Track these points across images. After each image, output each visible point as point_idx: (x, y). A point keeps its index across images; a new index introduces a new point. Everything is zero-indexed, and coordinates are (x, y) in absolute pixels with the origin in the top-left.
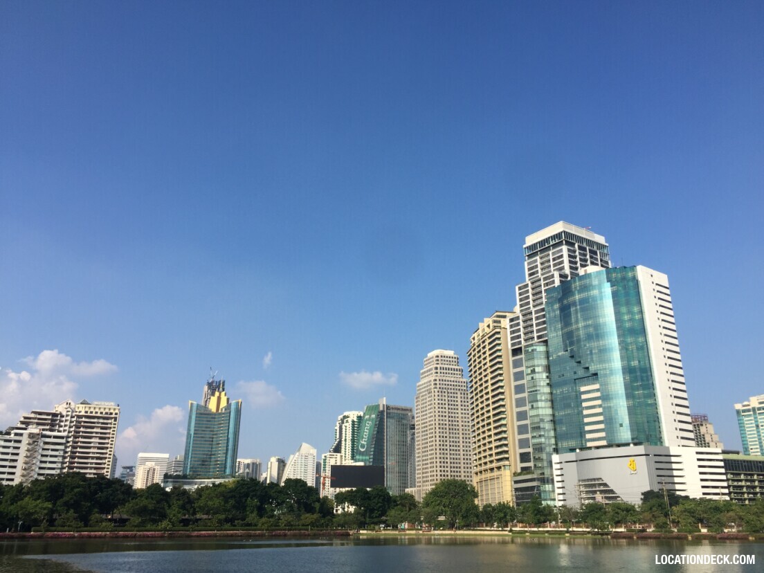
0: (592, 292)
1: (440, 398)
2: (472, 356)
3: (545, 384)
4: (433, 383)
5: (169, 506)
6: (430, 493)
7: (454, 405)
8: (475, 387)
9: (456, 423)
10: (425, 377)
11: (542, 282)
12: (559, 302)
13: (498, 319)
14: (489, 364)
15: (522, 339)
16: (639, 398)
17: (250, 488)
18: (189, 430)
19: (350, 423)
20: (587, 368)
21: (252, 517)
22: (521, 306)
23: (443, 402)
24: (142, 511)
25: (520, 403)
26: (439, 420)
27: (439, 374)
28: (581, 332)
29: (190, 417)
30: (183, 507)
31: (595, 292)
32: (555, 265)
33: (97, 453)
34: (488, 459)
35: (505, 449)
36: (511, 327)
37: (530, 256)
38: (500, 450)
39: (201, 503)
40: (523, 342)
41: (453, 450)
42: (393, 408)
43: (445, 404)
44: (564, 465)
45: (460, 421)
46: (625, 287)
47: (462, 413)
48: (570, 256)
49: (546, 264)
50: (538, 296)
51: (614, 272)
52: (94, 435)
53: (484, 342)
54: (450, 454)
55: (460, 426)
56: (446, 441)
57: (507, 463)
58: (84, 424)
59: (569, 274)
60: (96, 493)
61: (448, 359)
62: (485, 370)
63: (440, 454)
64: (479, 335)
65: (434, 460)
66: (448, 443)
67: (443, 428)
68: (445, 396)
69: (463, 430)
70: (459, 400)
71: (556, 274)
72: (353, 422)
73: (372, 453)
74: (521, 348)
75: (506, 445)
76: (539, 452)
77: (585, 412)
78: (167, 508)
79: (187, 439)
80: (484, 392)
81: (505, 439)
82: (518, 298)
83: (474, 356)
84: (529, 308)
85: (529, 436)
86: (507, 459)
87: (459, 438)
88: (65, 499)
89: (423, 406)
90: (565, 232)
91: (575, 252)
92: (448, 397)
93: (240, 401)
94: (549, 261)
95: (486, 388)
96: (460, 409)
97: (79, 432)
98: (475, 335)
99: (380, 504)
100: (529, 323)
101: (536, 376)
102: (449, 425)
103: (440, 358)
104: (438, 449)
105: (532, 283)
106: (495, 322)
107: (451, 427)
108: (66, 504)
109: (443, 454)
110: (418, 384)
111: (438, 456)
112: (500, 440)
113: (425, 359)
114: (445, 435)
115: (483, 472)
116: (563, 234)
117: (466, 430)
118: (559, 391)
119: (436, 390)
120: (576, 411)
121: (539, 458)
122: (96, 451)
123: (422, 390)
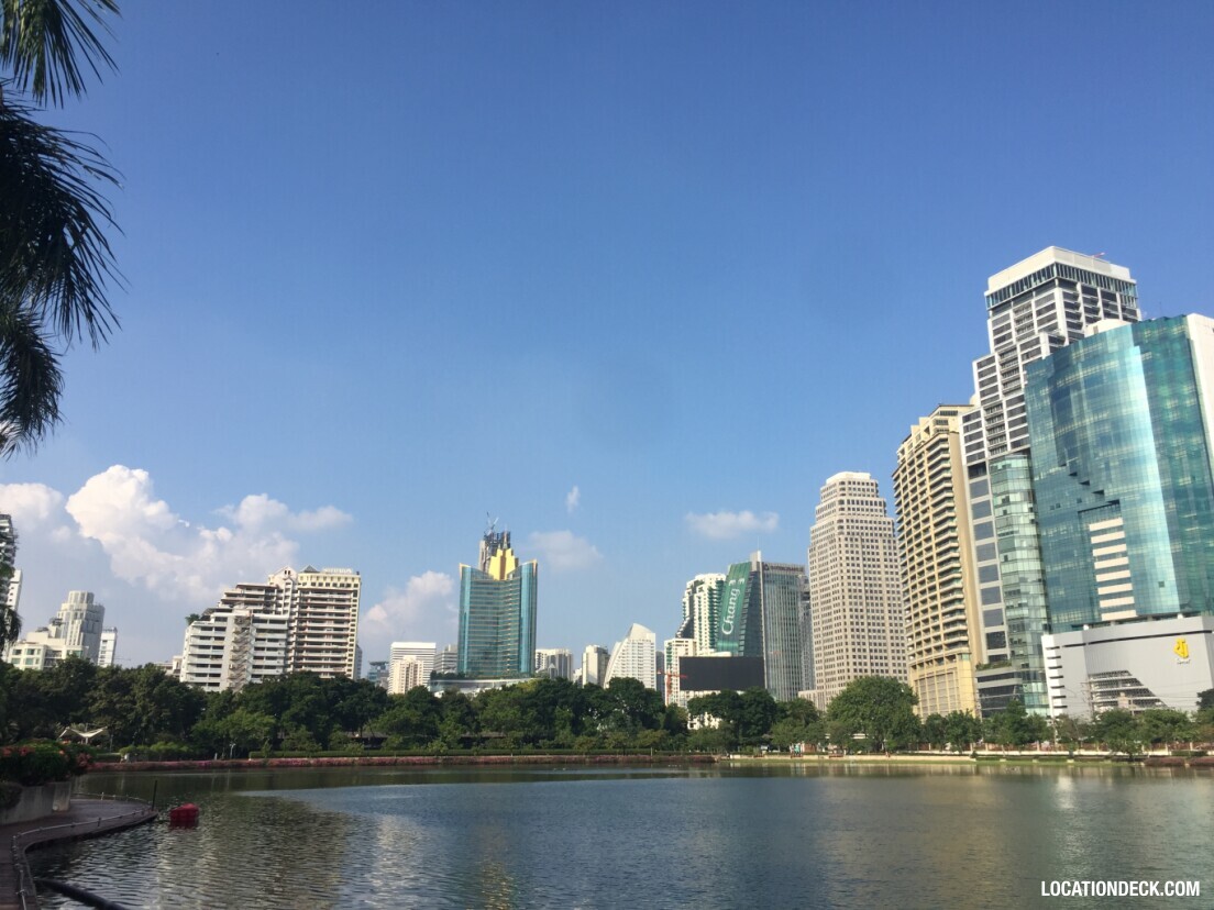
0: (1107, 365)
1: (849, 549)
2: (900, 481)
3: (1027, 521)
4: (836, 525)
5: (442, 719)
6: (839, 698)
7: (874, 560)
8: (906, 530)
9: (877, 589)
10: (826, 515)
11: (1019, 353)
12: (1049, 384)
13: (943, 418)
14: (929, 493)
15: (985, 449)
16: (1193, 539)
17: (558, 691)
18: (462, 607)
19: (706, 591)
20: (1102, 493)
21: (564, 734)
22: (983, 394)
23: (855, 555)
24: (402, 727)
25: (984, 553)
26: (849, 584)
27: (846, 512)
28: (1090, 433)
29: (463, 589)
30: (461, 720)
31: (1113, 364)
32: (1040, 322)
33: (333, 643)
34: (933, 644)
35: (961, 627)
36: (967, 429)
37: (996, 310)
38: (952, 629)
39: (488, 714)
40: (987, 454)
41: (874, 631)
42: (772, 568)
44: (1062, 652)
46: (1167, 353)
47: (887, 573)
48: (1067, 305)
49: (1026, 322)
50: (1012, 377)
51: (1148, 327)
52: (327, 617)
53: (919, 457)
54: (870, 637)
55: (885, 592)
56: (862, 617)
57: (964, 649)
58: (313, 602)
59: (1066, 335)
60: (335, 701)
61: (861, 487)
62: (924, 502)
63: (853, 637)
64: (911, 445)
65: (844, 647)
66: (865, 620)
67: (855, 597)
68: (857, 546)
69: (889, 598)
70: (881, 551)
71: (1044, 338)
72: (711, 590)
73: (743, 637)
74: (984, 463)
75: (963, 621)
76: (1019, 630)
77: (1098, 565)
78: (438, 722)
79: (461, 620)
80: (923, 537)
81: (961, 611)
82: (977, 381)
83: (904, 480)
84: (997, 397)
85: (1001, 605)
86: (965, 643)
87: (882, 611)
88: (294, 710)
89: (821, 563)
90: (1057, 264)
91: (1076, 297)
92: (863, 547)
93: (535, 562)
94: (1030, 316)
95: (926, 531)
96: (883, 566)
97: (305, 614)
98: (905, 445)
99: (758, 716)
100: (997, 422)
101: (1012, 509)
102: (866, 591)
103: (846, 486)
104: (849, 630)
105: (1002, 355)
106: (938, 422)
107: (869, 595)
108: (294, 717)
109: (858, 637)
110: (812, 528)
111: (850, 640)
112: (952, 613)
113: (822, 489)
114: (860, 607)
115: (925, 665)
116: (1055, 268)
117: (894, 599)
118: (1051, 533)
119: (842, 537)
120: (1082, 563)
121: (1020, 640)
122: (331, 640)
123: (819, 538)
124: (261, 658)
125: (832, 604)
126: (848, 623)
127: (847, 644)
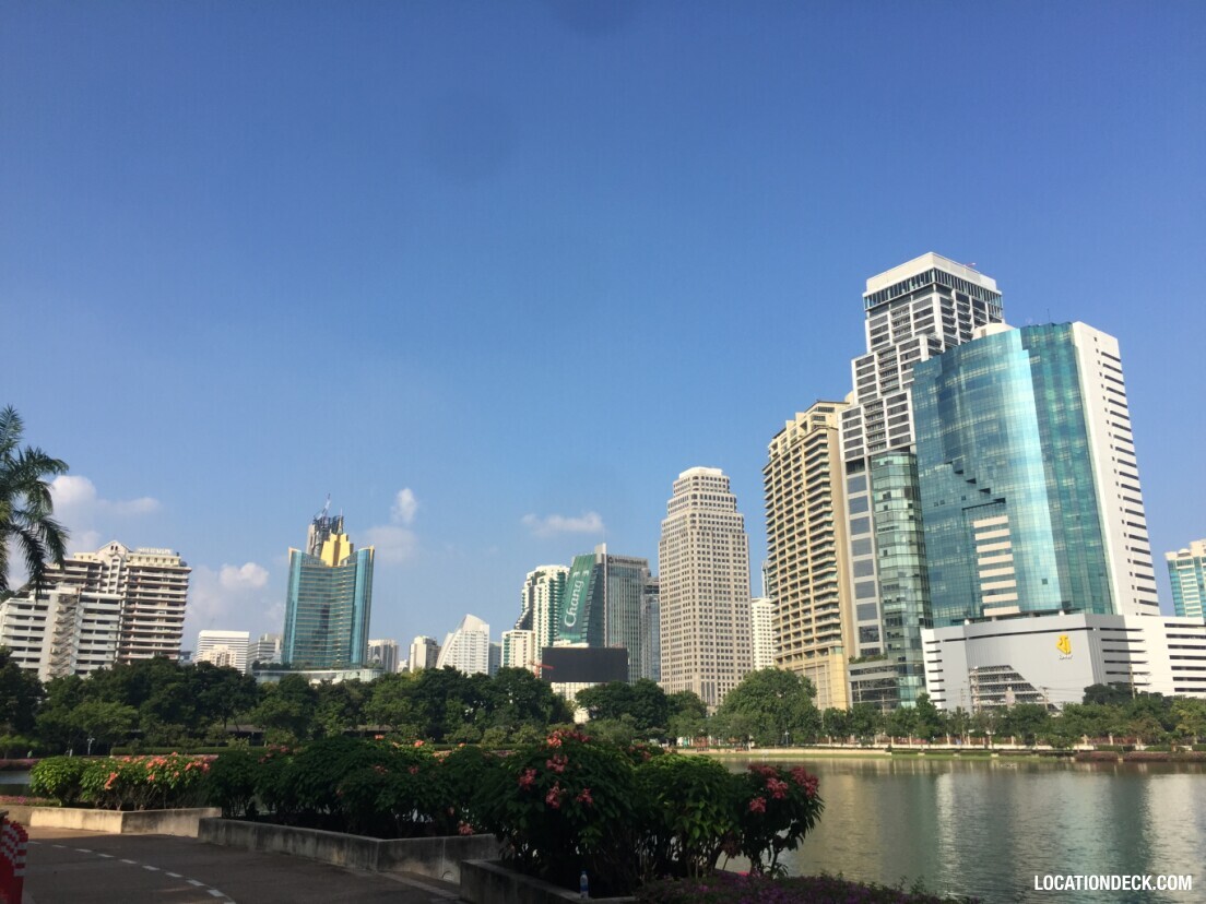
0: (997, 366)
1: (701, 543)
2: (772, 474)
3: (907, 518)
4: (689, 519)
5: (321, 711)
7: (723, 554)
8: (777, 523)
9: (726, 583)
10: (680, 508)
11: (898, 353)
12: (937, 384)
13: (821, 414)
14: (805, 487)
15: (864, 446)
16: (1075, 539)
17: (447, 681)
18: (290, 593)
19: (547, 583)
20: (987, 491)
22: (861, 392)
23: (706, 550)
24: (284, 720)
25: (860, 548)
26: (699, 578)
27: (699, 506)
28: (972, 433)
29: (292, 574)
30: (342, 713)
31: (1001, 367)
32: (918, 325)
33: (166, 628)
34: (802, 638)
35: (835, 621)
36: (846, 425)
37: (873, 311)
38: (824, 622)
40: (866, 450)
41: (721, 624)
42: (616, 561)
43: (708, 553)
44: (941, 646)
45: (732, 580)
46: (1053, 358)
47: (735, 568)
48: (944, 310)
49: (903, 324)
50: (890, 376)
51: (1036, 332)
52: (159, 598)
53: (796, 451)
54: (717, 631)
55: (732, 586)
56: (711, 611)
57: (837, 642)
58: (142, 582)
59: (942, 339)
60: (197, 688)
61: (713, 482)
62: (798, 497)
63: (701, 630)
64: (785, 440)
65: (692, 640)
66: (713, 614)
67: (705, 591)
68: (708, 540)
69: (736, 593)
70: (731, 546)
71: (923, 339)
72: (552, 581)
73: (585, 630)
74: (862, 460)
75: (836, 615)
76: (896, 625)
77: (982, 561)
79: (288, 608)
80: (796, 532)
81: (835, 605)
82: (855, 379)
83: (778, 474)
84: (876, 395)
85: (876, 600)
86: (837, 636)
87: (730, 605)
88: (154, 700)
89: (672, 556)
90: (935, 270)
91: (951, 303)
92: (714, 541)
93: (372, 548)
94: (908, 318)
95: (800, 524)
96: (731, 561)
97: (134, 594)
98: (779, 440)
99: (649, 708)
100: (877, 419)
101: (893, 505)
102: (715, 586)
103: (700, 481)
104: (698, 623)
105: (880, 355)
106: (815, 418)
107: (718, 589)
108: (157, 708)
109: (706, 630)
110: (664, 522)
111: (698, 633)
112: (825, 606)
113: (675, 483)
114: (709, 601)
115: (793, 657)
116: (933, 273)
117: (741, 593)
118: (934, 529)
119: (695, 531)
120: (965, 559)
121: (897, 634)
122: (164, 624)
123: (671, 531)
124: (89, 642)
125: (681, 597)
126: (697, 617)
127: (695, 637)
